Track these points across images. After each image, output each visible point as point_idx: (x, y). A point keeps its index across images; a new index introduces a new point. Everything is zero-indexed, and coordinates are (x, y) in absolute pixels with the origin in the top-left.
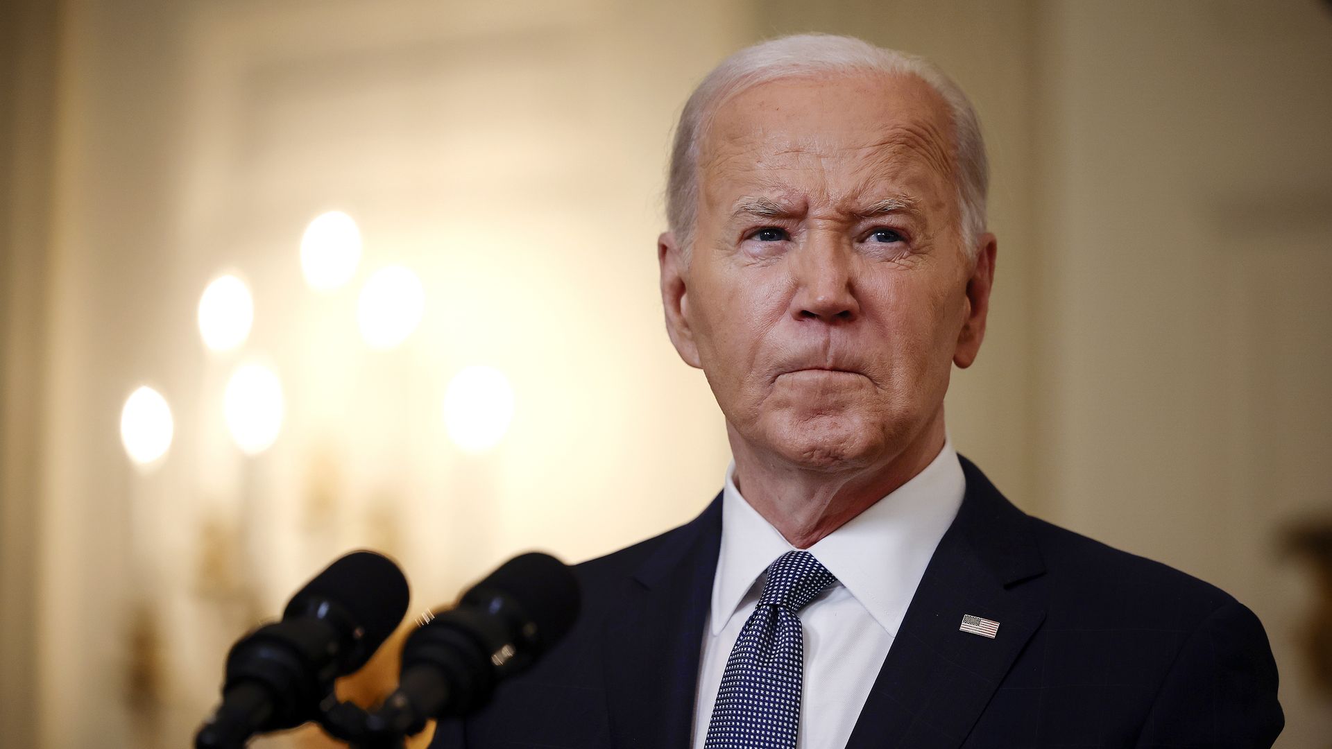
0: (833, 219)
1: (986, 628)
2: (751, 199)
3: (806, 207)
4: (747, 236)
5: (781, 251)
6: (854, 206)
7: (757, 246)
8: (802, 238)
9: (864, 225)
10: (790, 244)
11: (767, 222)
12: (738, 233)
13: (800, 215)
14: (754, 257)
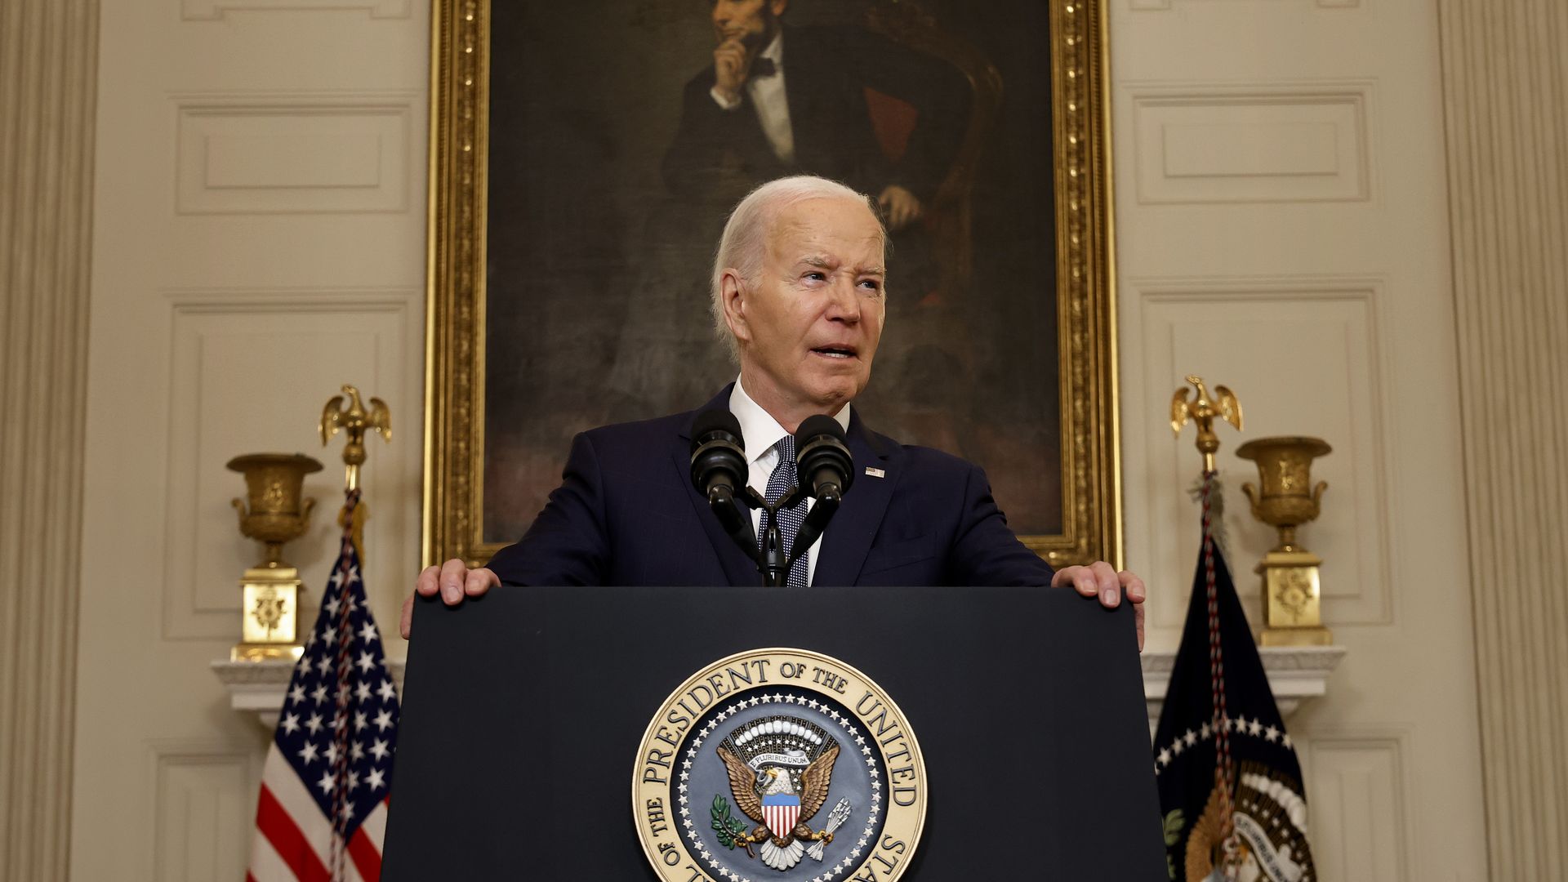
0: (852, 273)
1: (879, 473)
2: (809, 256)
3: (839, 265)
4: (804, 275)
5: (821, 287)
6: (861, 267)
7: (810, 281)
8: (833, 280)
9: (861, 278)
10: (825, 283)
11: (817, 270)
12: (800, 274)
13: (832, 268)
14: (808, 286)
